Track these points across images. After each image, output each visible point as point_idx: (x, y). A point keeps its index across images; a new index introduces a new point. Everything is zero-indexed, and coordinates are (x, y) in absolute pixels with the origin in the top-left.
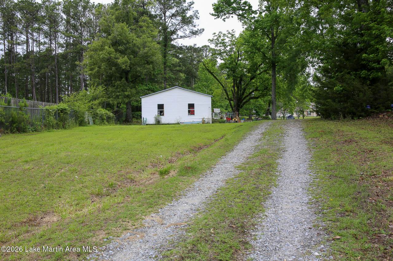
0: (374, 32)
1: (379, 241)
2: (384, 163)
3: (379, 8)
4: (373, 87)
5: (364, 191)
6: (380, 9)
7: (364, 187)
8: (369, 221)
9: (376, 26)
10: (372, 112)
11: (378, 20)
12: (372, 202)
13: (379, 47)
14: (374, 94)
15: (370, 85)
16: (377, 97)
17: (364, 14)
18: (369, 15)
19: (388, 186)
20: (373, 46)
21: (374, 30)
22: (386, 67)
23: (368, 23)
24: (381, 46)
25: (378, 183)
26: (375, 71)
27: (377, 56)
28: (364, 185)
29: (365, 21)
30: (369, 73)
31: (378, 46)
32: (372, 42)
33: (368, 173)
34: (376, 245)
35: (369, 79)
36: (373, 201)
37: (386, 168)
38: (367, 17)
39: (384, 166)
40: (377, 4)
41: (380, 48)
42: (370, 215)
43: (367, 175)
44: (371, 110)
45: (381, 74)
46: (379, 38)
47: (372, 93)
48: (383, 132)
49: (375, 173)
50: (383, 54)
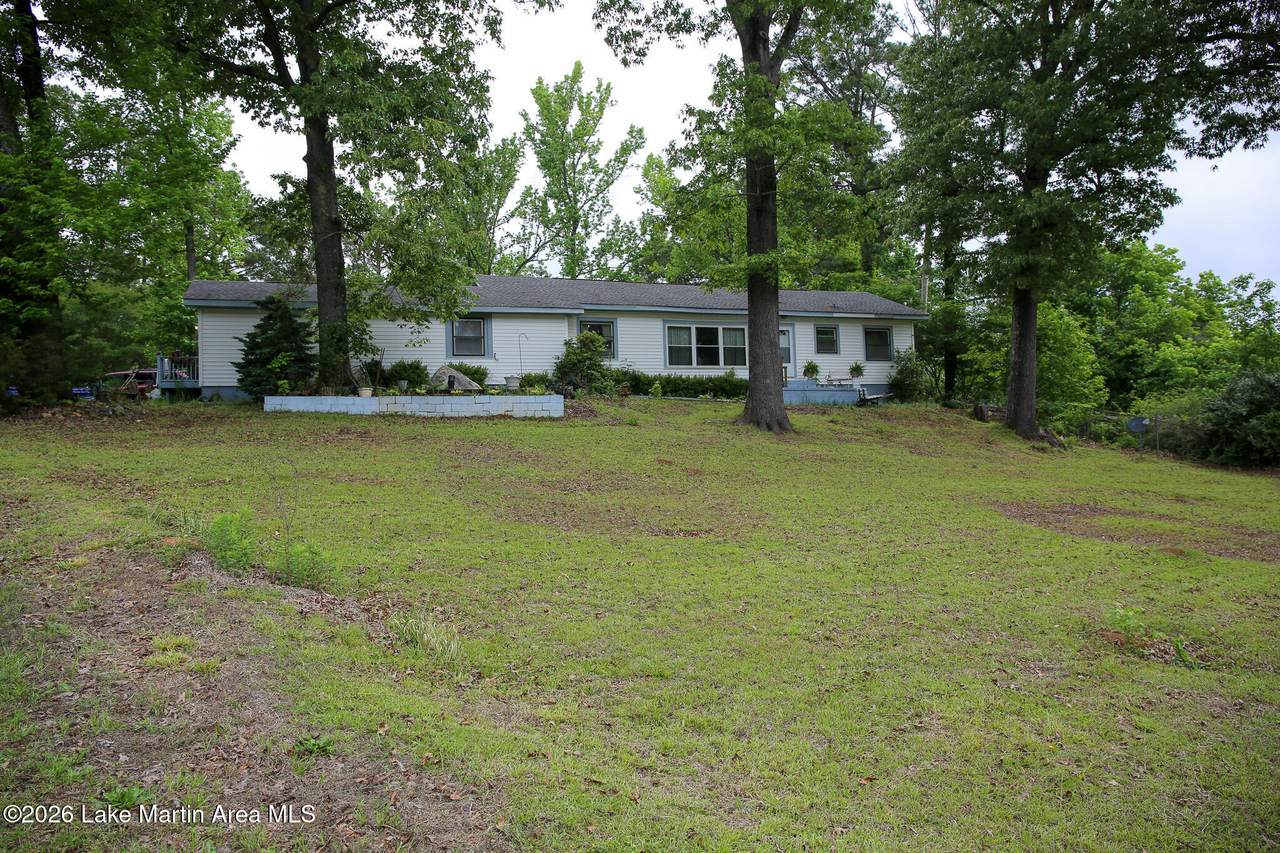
0: (33, 208)
1: (55, 711)
2: (61, 528)
3: (48, 153)
4: (27, 343)
5: (9, 601)
6: (50, 157)
7: (8, 590)
8: (28, 671)
9: (38, 194)
10: (23, 405)
11: (45, 181)
12: (33, 625)
13: (47, 246)
14: (29, 359)
15: (18, 336)
16: (36, 366)
17: (8, 156)
18: (22, 163)
19: (72, 579)
20: (30, 242)
21: (33, 203)
22: (62, 298)
23: (17, 181)
24: (50, 245)
25: (45, 577)
26: (33, 304)
27: (39, 267)
28: (11, 584)
29: (10, 176)
30: (18, 307)
31: (42, 244)
32: (29, 232)
33: (19, 556)
34: (49, 723)
35: (16, 322)
36: (36, 621)
37: (66, 538)
38: (17, 168)
39: (60, 535)
40: (44, 142)
41: (49, 250)
42: (29, 656)
43: (15, 560)
44: (20, 400)
45: (51, 312)
46: (46, 224)
47: (24, 356)
48: (52, 452)
49: (38, 553)
50: (57, 265)
